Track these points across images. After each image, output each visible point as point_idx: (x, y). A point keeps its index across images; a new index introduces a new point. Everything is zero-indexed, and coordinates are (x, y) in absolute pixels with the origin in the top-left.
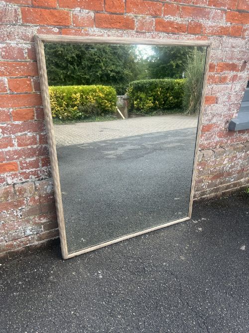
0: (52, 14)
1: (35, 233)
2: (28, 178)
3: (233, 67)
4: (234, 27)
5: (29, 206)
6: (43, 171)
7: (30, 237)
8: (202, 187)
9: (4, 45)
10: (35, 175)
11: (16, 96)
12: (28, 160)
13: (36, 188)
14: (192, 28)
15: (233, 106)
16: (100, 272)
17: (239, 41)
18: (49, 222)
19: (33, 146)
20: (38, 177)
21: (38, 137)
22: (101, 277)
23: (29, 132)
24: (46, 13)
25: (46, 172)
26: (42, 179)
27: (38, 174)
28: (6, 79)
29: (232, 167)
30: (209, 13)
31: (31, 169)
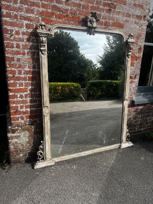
15: (132, 93)
22: (75, 168)
29: (135, 122)
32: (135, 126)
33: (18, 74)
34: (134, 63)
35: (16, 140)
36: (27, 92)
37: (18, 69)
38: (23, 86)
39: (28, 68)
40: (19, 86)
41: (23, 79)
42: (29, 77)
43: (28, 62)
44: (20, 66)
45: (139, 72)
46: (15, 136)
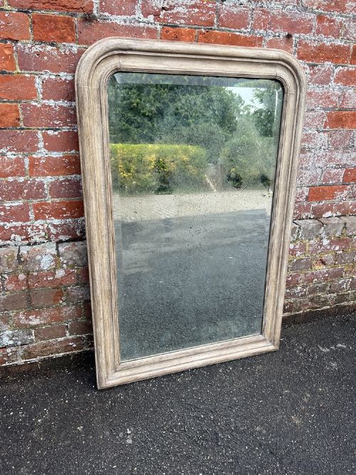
1: (19, 343)
2: (9, 239)
5: (7, 290)
6: (37, 228)
7: (9, 350)
8: (340, 285)
10: (21, 235)
12: (7, 204)
13: (19, 257)
16: (129, 432)
18: (45, 324)
19: (17, 178)
20: (27, 239)
21: (27, 161)
22: (130, 441)
23: (10, 150)
25: (44, 231)
26: (35, 243)
27: (27, 232)
31: (14, 223)
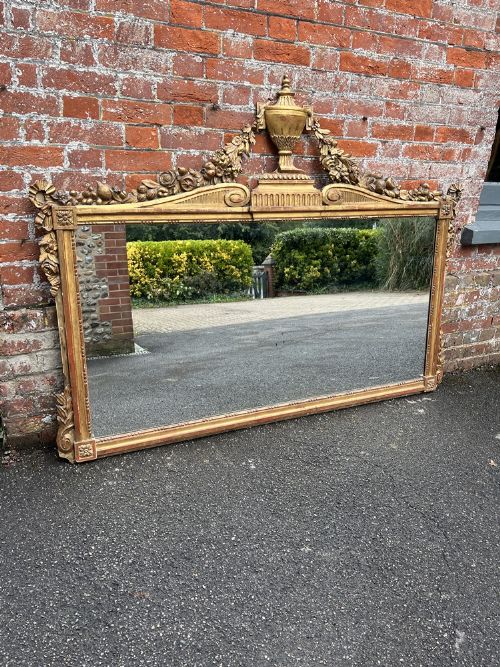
0: (195, 36)
3: (463, 136)
4: (460, 71)
9: (127, 76)
11: (134, 154)
14: (396, 70)
15: (466, 202)
16: (250, 462)
17: (469, 95)
22: (253, 467)
24: (186, 34)
28: (123, 126)
29: (471, 313)
30: (420, 48)
32: (468, 326)
33: (21, 83)
34: (478, 78)
35: (25, 359)
36: (61, 164)
37: (20, 62)
38: (41, 139)
39: (62, 58)
40: (28, 138)
41: (41, 105)
42: (64, 97)
43: (61, 31)
44: (27, 49)
45: (495, 117)
46: (20, 344)
